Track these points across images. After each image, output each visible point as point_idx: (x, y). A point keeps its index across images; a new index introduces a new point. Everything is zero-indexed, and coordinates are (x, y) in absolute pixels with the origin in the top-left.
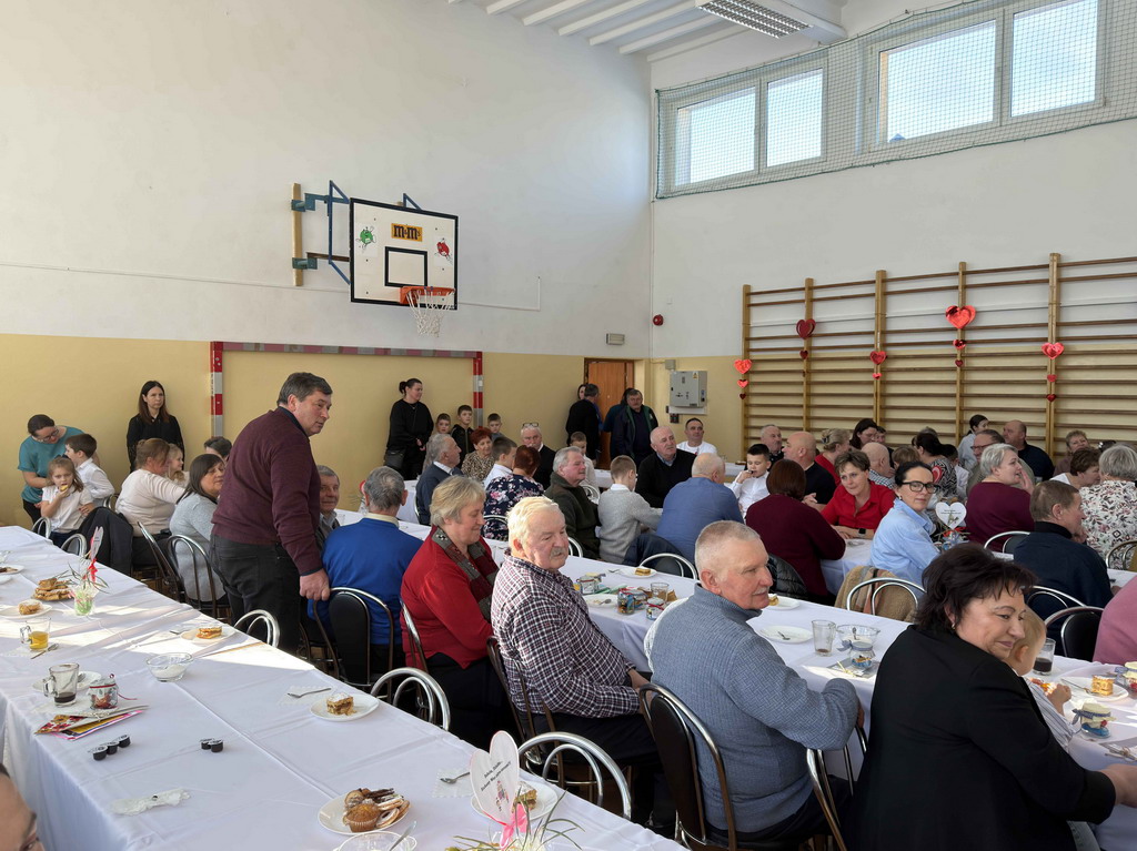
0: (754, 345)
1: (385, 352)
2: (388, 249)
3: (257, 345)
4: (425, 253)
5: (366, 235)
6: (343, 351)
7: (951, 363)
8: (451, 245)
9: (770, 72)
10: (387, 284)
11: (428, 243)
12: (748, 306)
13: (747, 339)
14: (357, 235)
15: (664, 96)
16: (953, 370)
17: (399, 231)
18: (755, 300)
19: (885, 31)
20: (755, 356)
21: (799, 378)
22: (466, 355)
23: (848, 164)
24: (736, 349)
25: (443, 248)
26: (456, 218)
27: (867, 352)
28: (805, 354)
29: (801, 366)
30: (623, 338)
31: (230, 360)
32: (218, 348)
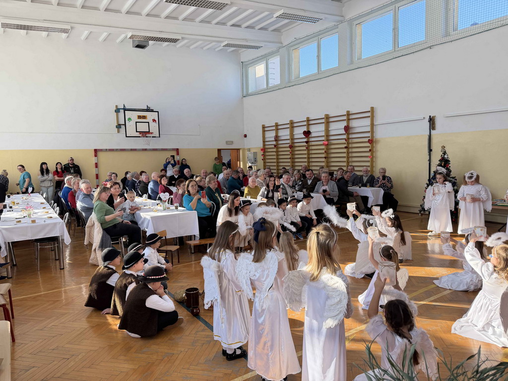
0: (267, 143)
1: (146, 150)
2: (136, 122)
3: (106, 149)
4: (148, 123)
5: (129, 119)
6: (132, 150)
7: (305, 148)
8: (157, 119)
9: (269, 56)
10: (137, 132)
11: (149, 119)
12: (264, 131)
13: (264, 142)
14: (127, 119)
15: (244, 64)
16: (306, 150)
17: (139, 117)
18: (266, 129)
19: (291, 44)
20: (267, 147)
21: (275, 153)
22: (173, 150)
23: (284, 86)
24: (261, 146)
25: (154, 120)
26: (158, 112)
27: (288, 145)
28: (275, 146)
29: (275, 150)
30: (232, 142)
31: (99, 154)
32: (96, 151)
